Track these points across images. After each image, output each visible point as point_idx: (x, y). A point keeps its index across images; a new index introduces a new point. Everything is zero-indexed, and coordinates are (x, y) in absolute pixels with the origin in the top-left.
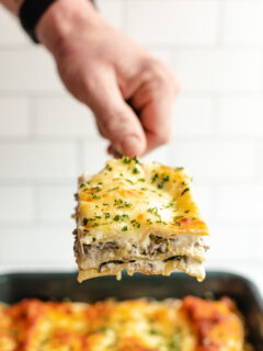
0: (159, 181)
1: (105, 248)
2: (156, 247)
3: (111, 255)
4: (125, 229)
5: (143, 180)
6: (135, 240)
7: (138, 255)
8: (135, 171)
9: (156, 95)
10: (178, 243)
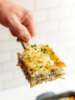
0: (43, 51)
1: (38, 77)
2: (53, 73)
3: (40, 78)
4: (44, 70)
5: (39, 51)
6: (47, 72)
7: (48, 77)
8: (36, 49)
9: (30, 22)
10: (58, 70)
